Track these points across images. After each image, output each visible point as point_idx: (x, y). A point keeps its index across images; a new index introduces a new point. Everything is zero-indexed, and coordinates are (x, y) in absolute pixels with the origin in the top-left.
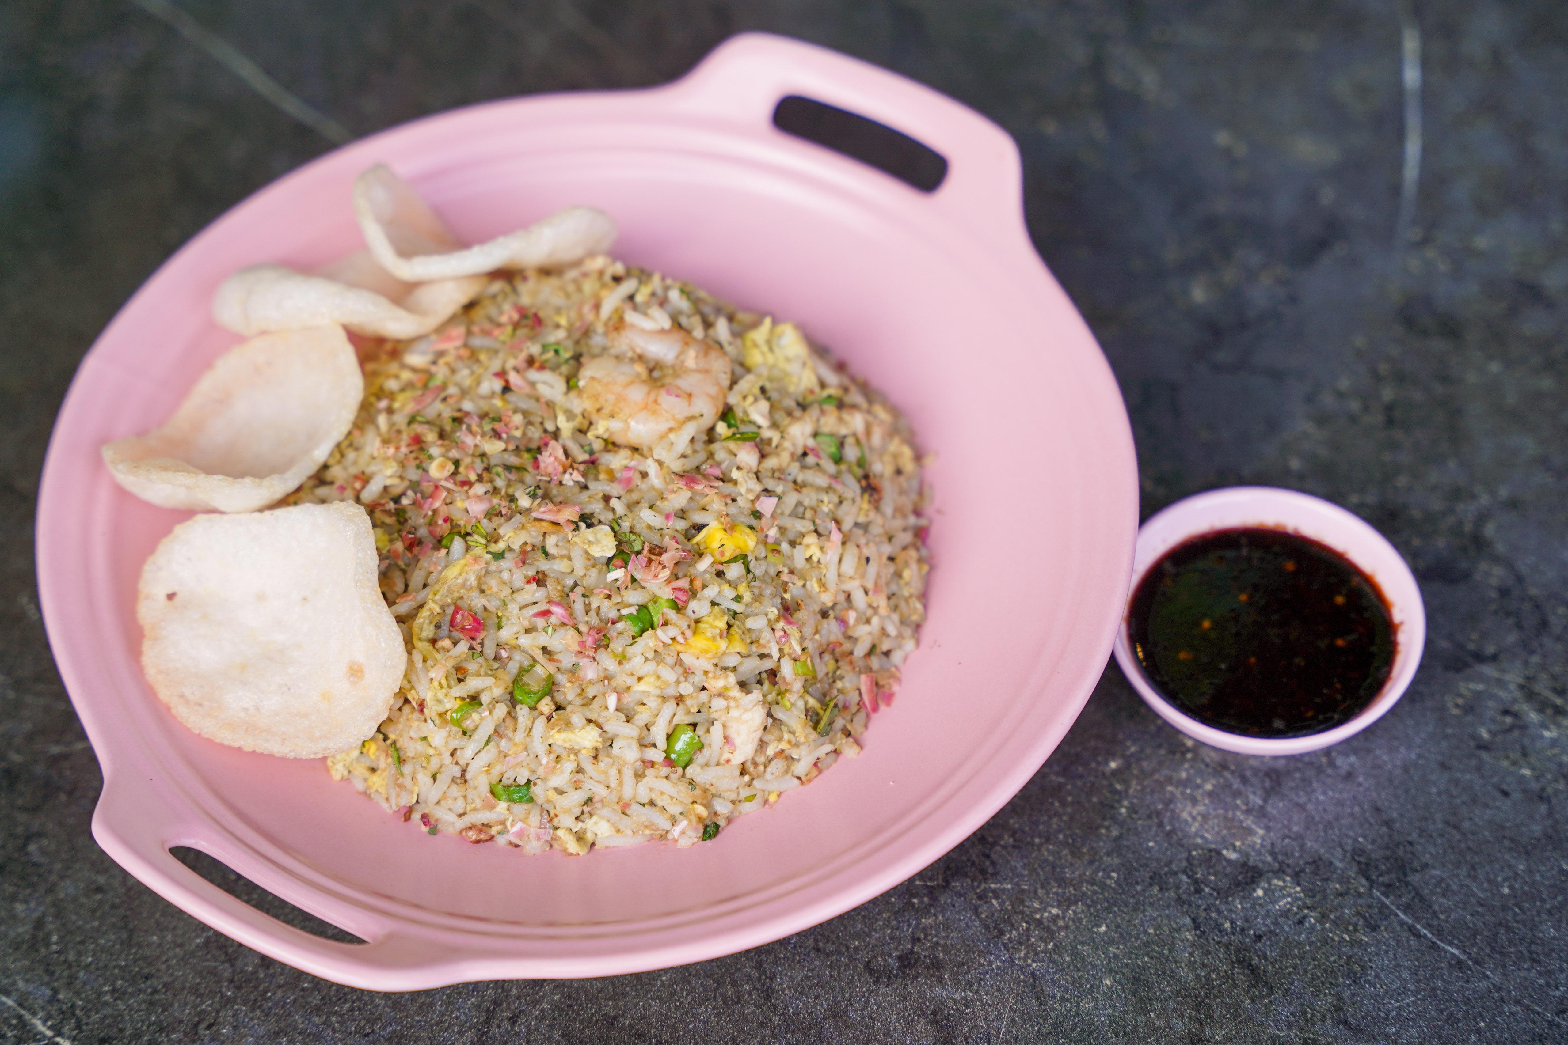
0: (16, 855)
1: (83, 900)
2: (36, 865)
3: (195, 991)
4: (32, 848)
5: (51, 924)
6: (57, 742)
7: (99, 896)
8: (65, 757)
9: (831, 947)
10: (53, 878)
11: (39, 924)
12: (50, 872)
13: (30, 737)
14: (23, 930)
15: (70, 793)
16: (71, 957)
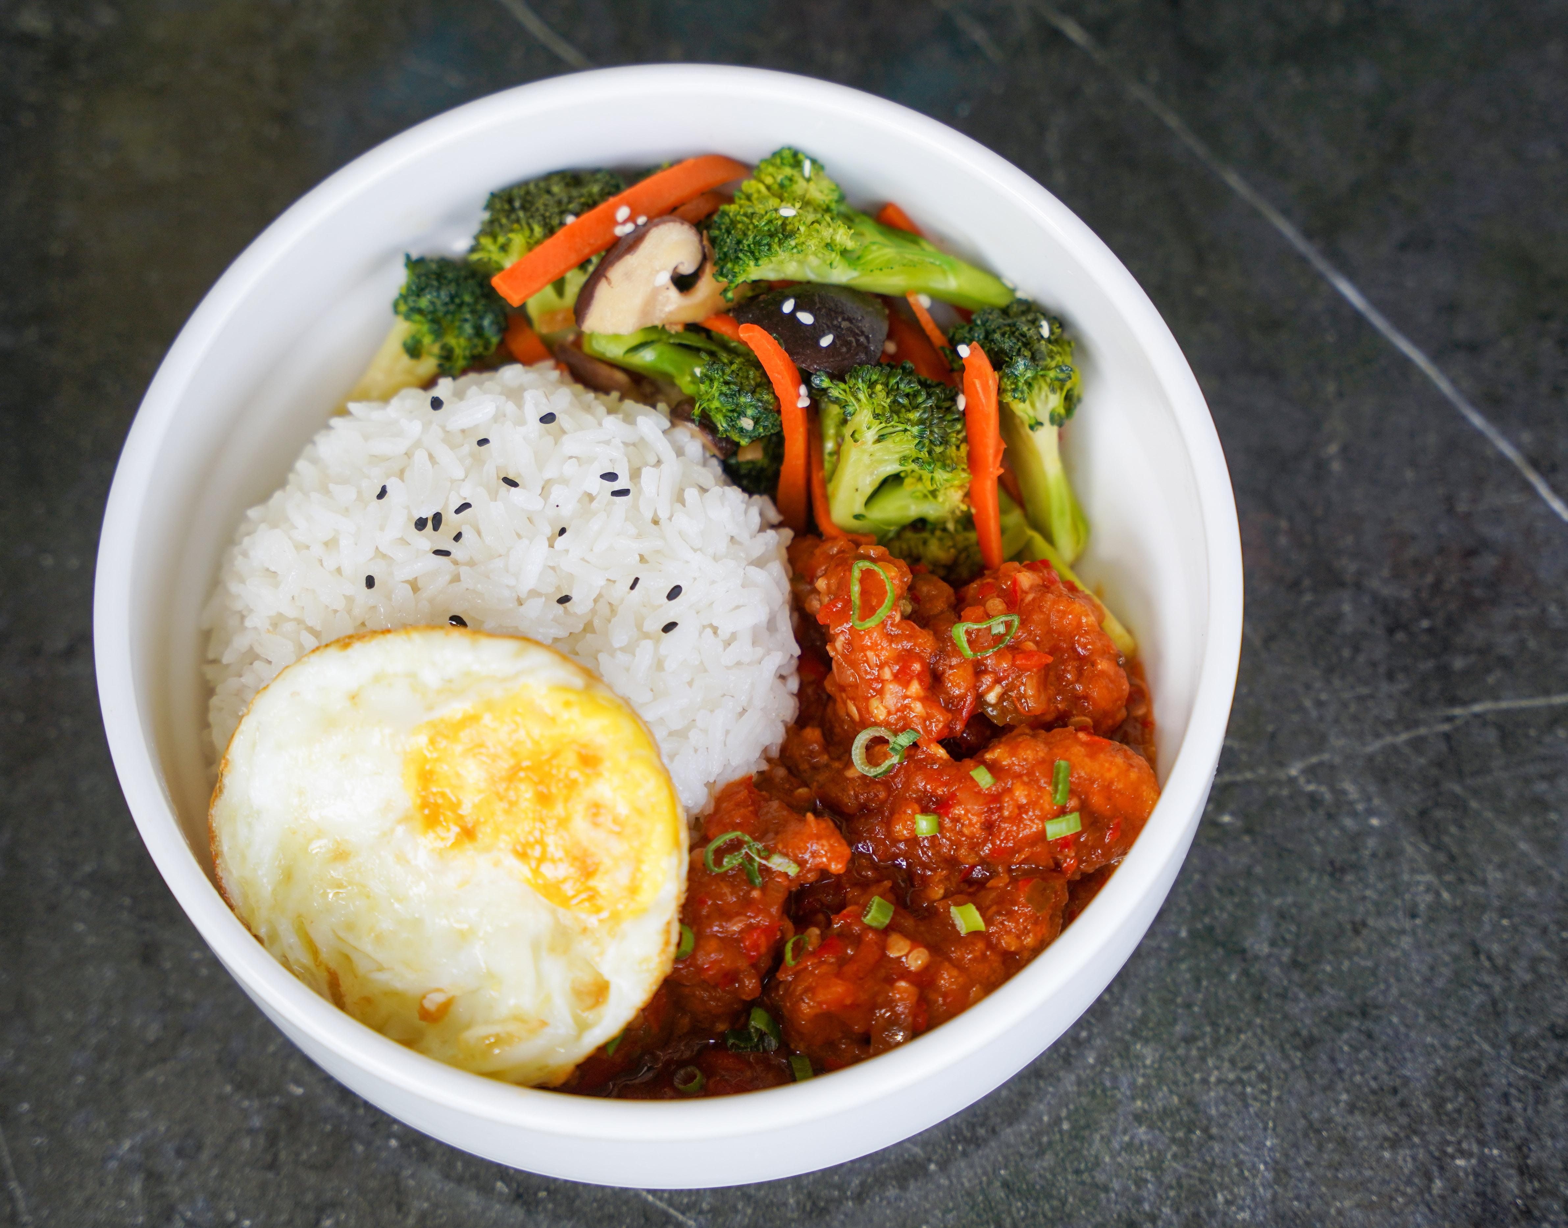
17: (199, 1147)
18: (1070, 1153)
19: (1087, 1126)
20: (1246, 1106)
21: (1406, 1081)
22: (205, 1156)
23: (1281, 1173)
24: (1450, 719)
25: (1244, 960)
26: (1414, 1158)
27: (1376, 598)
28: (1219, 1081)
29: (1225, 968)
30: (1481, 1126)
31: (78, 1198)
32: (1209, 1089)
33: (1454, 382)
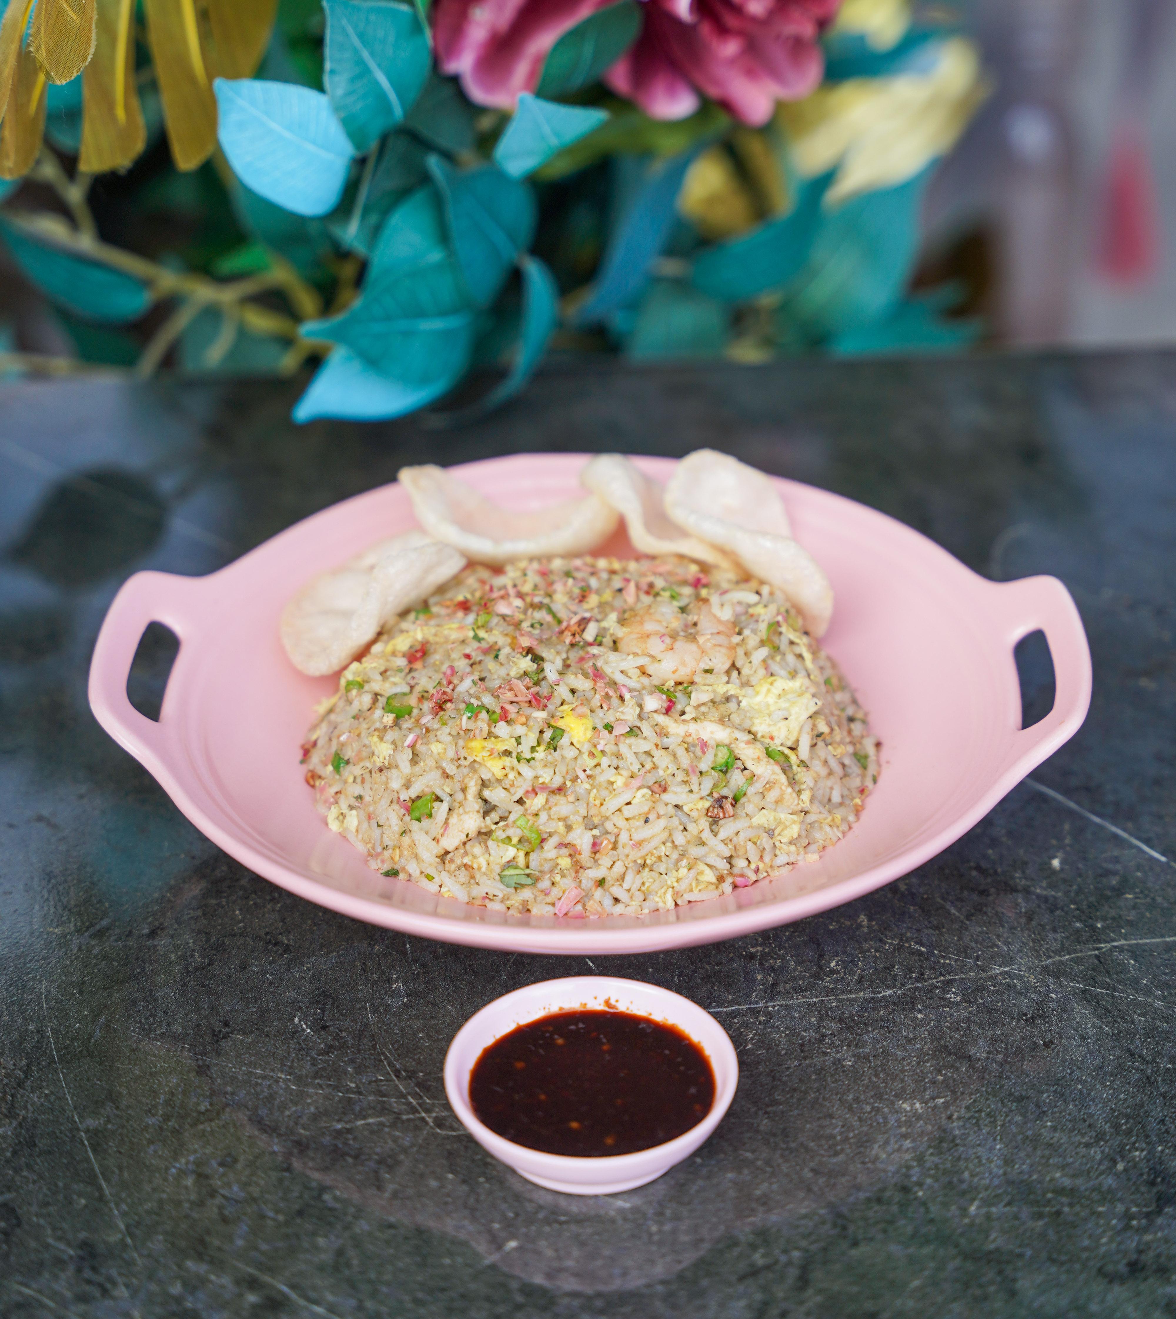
0: (312, 1202)
1: (378, 1234)
2: (331, 1209)
3: (488, 1299)
4: (327, 1197)
5: (351, 1253)
6: (339, 1121)
7: (392, 1231)
8: (349, 1131)
9: (1064, 1258)
10: (349, 1218)
11: (340, 1252)
12: (345, 1214)
13: (315, 1118)
14: (326, 1257)
15: (356, 1157)
16: (372, 1275)
17: (235, 1161)
18: (856, 1154)
19: (867, 1141)
20: (980, 1130)
21: (1091, 1116)
22: (239, 1166)
23: (1008, 1162)
24: (1098, 949)
25: (970, 1060)
26: (1102, 1152)
27: (1039, 897)
28: (959, 1118)
29: (958, 1064)
30: (1147, 1136)
31: (148, 1188)
32: (953, 1122)
33: (1077, 803)
